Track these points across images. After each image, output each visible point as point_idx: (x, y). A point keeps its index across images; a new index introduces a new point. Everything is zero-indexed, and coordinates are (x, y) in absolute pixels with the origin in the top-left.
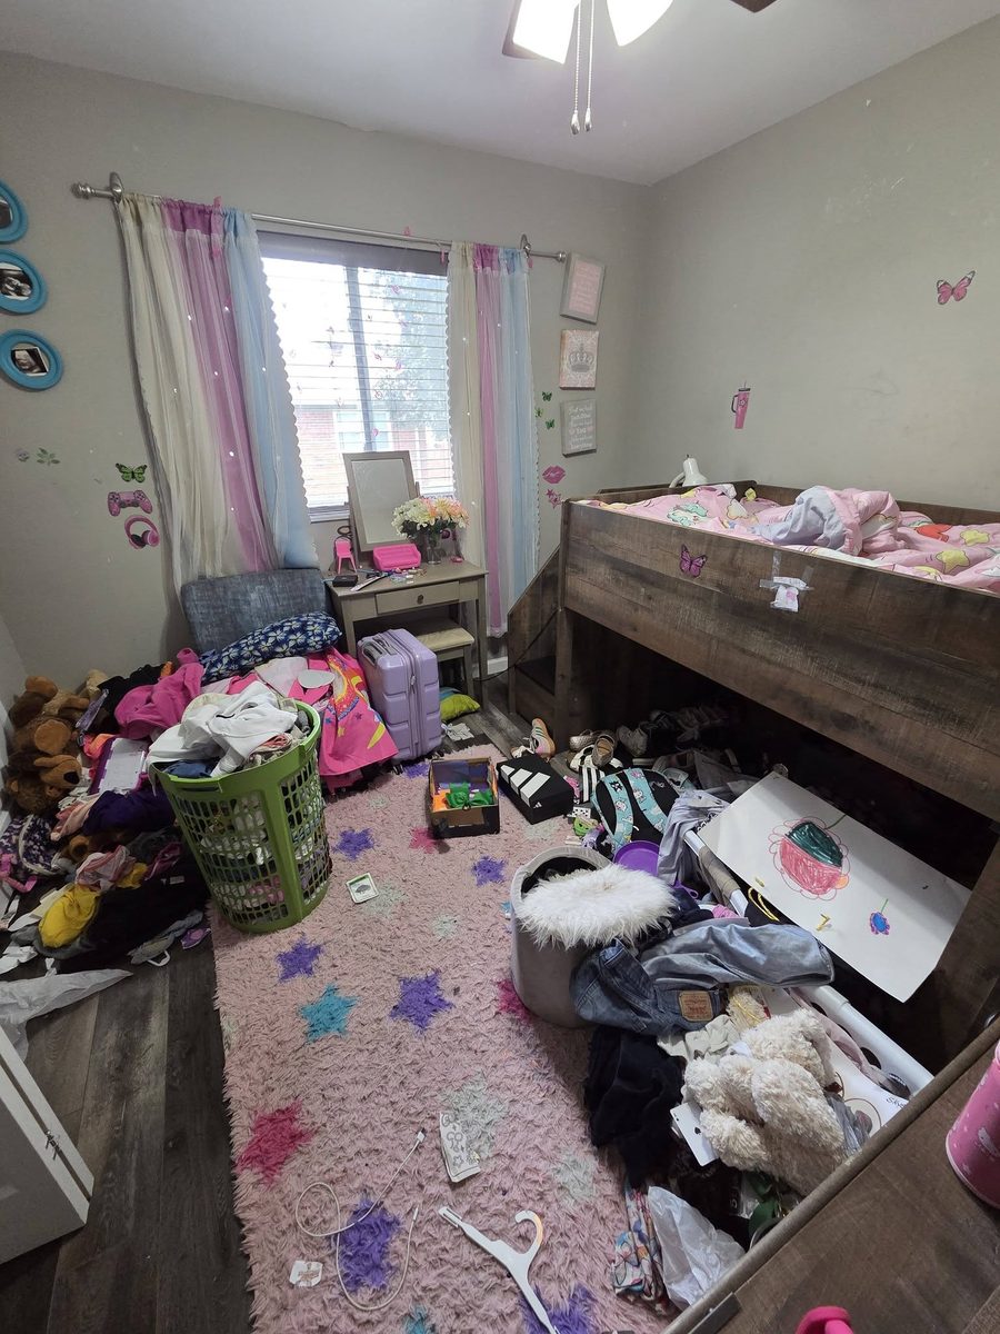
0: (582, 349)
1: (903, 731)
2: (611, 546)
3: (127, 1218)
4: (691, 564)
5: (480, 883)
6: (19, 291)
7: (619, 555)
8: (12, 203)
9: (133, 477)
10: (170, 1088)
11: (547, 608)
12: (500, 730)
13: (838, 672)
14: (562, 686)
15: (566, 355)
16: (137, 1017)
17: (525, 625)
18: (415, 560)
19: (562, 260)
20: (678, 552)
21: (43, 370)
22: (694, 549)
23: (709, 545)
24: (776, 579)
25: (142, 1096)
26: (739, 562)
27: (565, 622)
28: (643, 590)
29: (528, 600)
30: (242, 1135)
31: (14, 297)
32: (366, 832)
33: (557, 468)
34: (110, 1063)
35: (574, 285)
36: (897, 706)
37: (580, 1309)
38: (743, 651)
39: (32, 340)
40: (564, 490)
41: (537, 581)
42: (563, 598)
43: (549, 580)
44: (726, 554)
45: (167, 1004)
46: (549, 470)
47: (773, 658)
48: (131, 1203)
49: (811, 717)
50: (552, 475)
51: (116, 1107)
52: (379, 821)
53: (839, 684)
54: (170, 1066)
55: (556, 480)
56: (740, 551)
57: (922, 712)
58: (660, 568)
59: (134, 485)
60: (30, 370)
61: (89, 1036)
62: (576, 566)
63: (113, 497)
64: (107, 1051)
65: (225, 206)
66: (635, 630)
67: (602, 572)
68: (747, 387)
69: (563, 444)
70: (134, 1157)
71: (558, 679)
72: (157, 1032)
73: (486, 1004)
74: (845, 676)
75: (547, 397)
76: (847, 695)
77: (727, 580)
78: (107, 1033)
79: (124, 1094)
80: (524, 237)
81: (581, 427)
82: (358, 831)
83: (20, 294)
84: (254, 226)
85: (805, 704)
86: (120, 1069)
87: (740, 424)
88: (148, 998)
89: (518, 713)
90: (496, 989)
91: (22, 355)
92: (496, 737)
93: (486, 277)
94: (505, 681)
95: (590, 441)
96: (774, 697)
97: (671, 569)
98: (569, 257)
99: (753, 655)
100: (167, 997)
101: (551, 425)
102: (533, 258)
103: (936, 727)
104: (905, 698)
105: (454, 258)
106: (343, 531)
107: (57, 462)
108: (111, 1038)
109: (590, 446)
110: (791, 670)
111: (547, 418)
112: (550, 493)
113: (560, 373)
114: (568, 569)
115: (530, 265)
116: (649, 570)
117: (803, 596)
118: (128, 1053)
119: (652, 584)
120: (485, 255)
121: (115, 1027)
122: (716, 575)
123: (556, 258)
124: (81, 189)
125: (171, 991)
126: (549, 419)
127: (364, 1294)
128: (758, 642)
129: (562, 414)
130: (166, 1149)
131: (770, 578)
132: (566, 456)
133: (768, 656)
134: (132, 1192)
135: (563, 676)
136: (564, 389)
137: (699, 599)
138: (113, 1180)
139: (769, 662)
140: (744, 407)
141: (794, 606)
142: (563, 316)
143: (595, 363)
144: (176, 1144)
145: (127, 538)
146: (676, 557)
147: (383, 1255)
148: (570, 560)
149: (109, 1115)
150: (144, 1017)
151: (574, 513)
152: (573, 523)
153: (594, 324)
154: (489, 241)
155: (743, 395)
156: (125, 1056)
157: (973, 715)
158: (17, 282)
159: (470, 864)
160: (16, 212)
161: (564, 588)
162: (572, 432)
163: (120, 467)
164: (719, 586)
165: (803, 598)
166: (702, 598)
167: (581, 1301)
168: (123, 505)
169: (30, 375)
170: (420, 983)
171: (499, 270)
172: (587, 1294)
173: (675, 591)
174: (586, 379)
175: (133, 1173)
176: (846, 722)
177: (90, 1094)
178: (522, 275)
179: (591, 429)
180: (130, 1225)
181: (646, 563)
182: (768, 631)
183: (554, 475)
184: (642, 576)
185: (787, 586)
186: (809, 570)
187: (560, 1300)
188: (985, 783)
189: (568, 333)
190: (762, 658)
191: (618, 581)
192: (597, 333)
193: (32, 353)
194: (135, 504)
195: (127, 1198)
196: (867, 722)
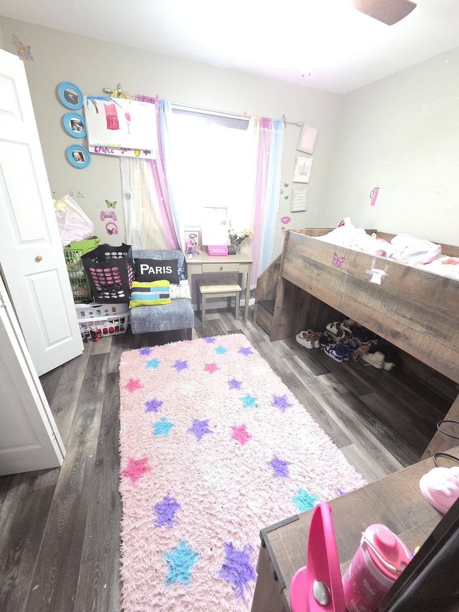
0: (304, 165)
1: (420, 340)
2: (305, 251)
3: (80, 485)
4: (338, 261)
5: (230, 388)
6: (78, 129)
7: (307, 255)
8: (80, 95)
9: (111, 206)
10: (99, 444)
11: (275, 277)
12: (248, 329)
13: (395, 312)
14: (277, 312)
15: (297, 167)
16: (90, 416)
17: (265, 284)
18: (225, 252)
19: (300, 126)
20: (332, 255)
21: (83, 161)
22: (340, 255)
23: (346, 253)
24: (373, 270)
25: (89, 444)
26: (357, 262)
27: (281, 283)
28: (316, 271)
29: (267, 273)
30: (124, 465)
31: (77, 131)
32: (186, 362)
33: (288, 217)
34: (78, 431)
35: (304, 137)
36: (418, 328)
37: (247, 552)
38: (356, 301)
39: (81, 149)
40: (288, 227)
41: (271, 266)
42: (281, 273)
43: (277, 266)
44: (353, 257)
45: (101, 414)
46: (284, 217)
47: (368, 305)
48: (81, 480)
49: (382, 331)
50: (285, 220)
51: (79, 446)
52: (192, 358)
53: (395, 318)
54: (100, 436)
55: (286, 222)
56: (359, 256)
57: (429, 332)
58: (324, 262)
59: (111, 209)
60: (79, 160)
61: (71, 420)
62: (288, 259)
63: (103, 213)
64: (78, 427)
65: (160, 98)
66: (311, 289)
67: (299, 263)
68: (378, 187)
69: (291, 208)
70: (84, 465)
71: (276, 308)
72: (96, 423)
73: (226, 435)
74: (398, 314)
75: (286, 186)
76: (398, 323)
77: (352, 269)
78: (78, 420)
79: (82, 443)
80: (284, 115)
81: (300, 200)
82: (183, 361)
83: (79, 130)
84: (171, 107)
85: (380, 326)
86: (81, 433)
87: (373, 204)
88: (94, 411)
89: (257, 323)
90: (231, 429)
91: (76, 154)
92: (246, 332)
93: (265, 132)
94: (253, 309)
95: (303, 206)
96: (366, 322)
97: (329, 263)
98: (303, 124)
99: (360, 302)
100: (101, 411)
101: (286, 198)
102: (287, 124)
103: (434, 339)
104: (422, 325)
105: (251, 123)
106: (191, 236)
107: (83, 197)
108: (80, 422)
109: (303, 209)
110: (375, 310)
111: (285, 194)
112: (283, 228)
113: (293, 175)
114: (285, 260)
115: (285, 127)
116: (319, 263)
117: (384, 277)
118: (85, 429)
119: (320, 269)
120: (265, 122)
121: (81, 418)
122: (348, 267)
123: (297, 125)
124: (106, 90)
125: (103, 409)
126: (286, 196)
127: (163, 528)
128: (363, 297)
129: (292, 193)
130: (96, 464)
131: (370, 269)
132: (292, 212)
133: (366, 303)
134: (82, 477)
135: (278, 307)
136: (294, 182)
137: (339, 277)
138: (75, 471)
139: (366, 306)
140: (376, 196)
141: (379, 282)
142: (298, 150)
143: (310, 172)
144: (100, 463)
145: (106, 231)
146: (331, 257)
147: (173, 516)
148: (286, 256)
149: (76, 449)
150: (92, 417)
151: (290, 236)
152: (289, 240)
153: (311, 154)
154: (268, 116)
155: (376, 191)
156: (84, 430)
157: (451, 335)
158: (78, 126)
159: (227, 381)
160: (80, 99)
161: (282, 269)
162: (296, 202)
163: (107, 201)
164: (348, 271)
165: (384, 279)
166: (341, 276)
167: (248, 549)
168: (106, 217)
169: (78, 162)
170: (200, 422)
171: (271, 129)
172: (251, 547)
173: (329, 272)
174: (305, 179)
175: (83, 470)
176: (396, 334)
177: (70, 441)
178: (281, 132)
179: (304, 201)
180: (80, 488)
181: (318, 260)
182: (367, 293)
183: (286, 220)
184: (316, 265)
185: (377, 273)
186: (387, 267)
187: (240, 547)
188: (453, 365)
189: (299, 158)
190: (363, 304)
191: (306, 266)
192: (312, 159)
193: (81, 154)
194: (110, 217)
195: (80, 479)
196: (405, 335)
